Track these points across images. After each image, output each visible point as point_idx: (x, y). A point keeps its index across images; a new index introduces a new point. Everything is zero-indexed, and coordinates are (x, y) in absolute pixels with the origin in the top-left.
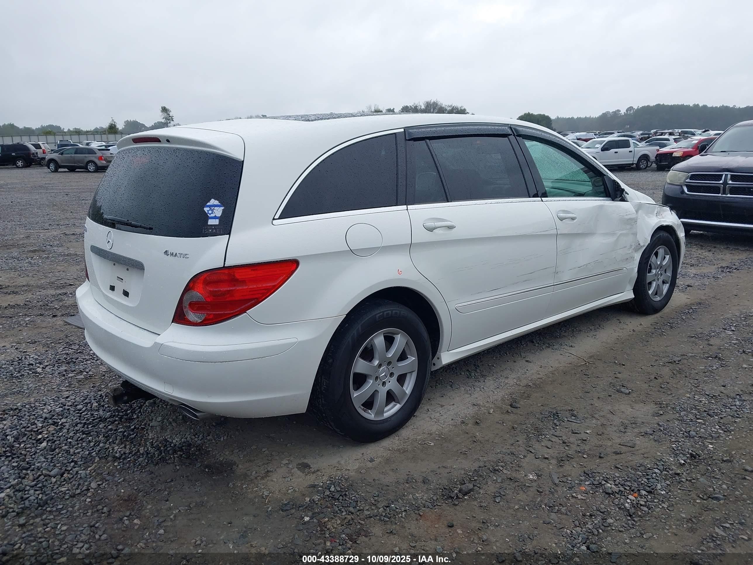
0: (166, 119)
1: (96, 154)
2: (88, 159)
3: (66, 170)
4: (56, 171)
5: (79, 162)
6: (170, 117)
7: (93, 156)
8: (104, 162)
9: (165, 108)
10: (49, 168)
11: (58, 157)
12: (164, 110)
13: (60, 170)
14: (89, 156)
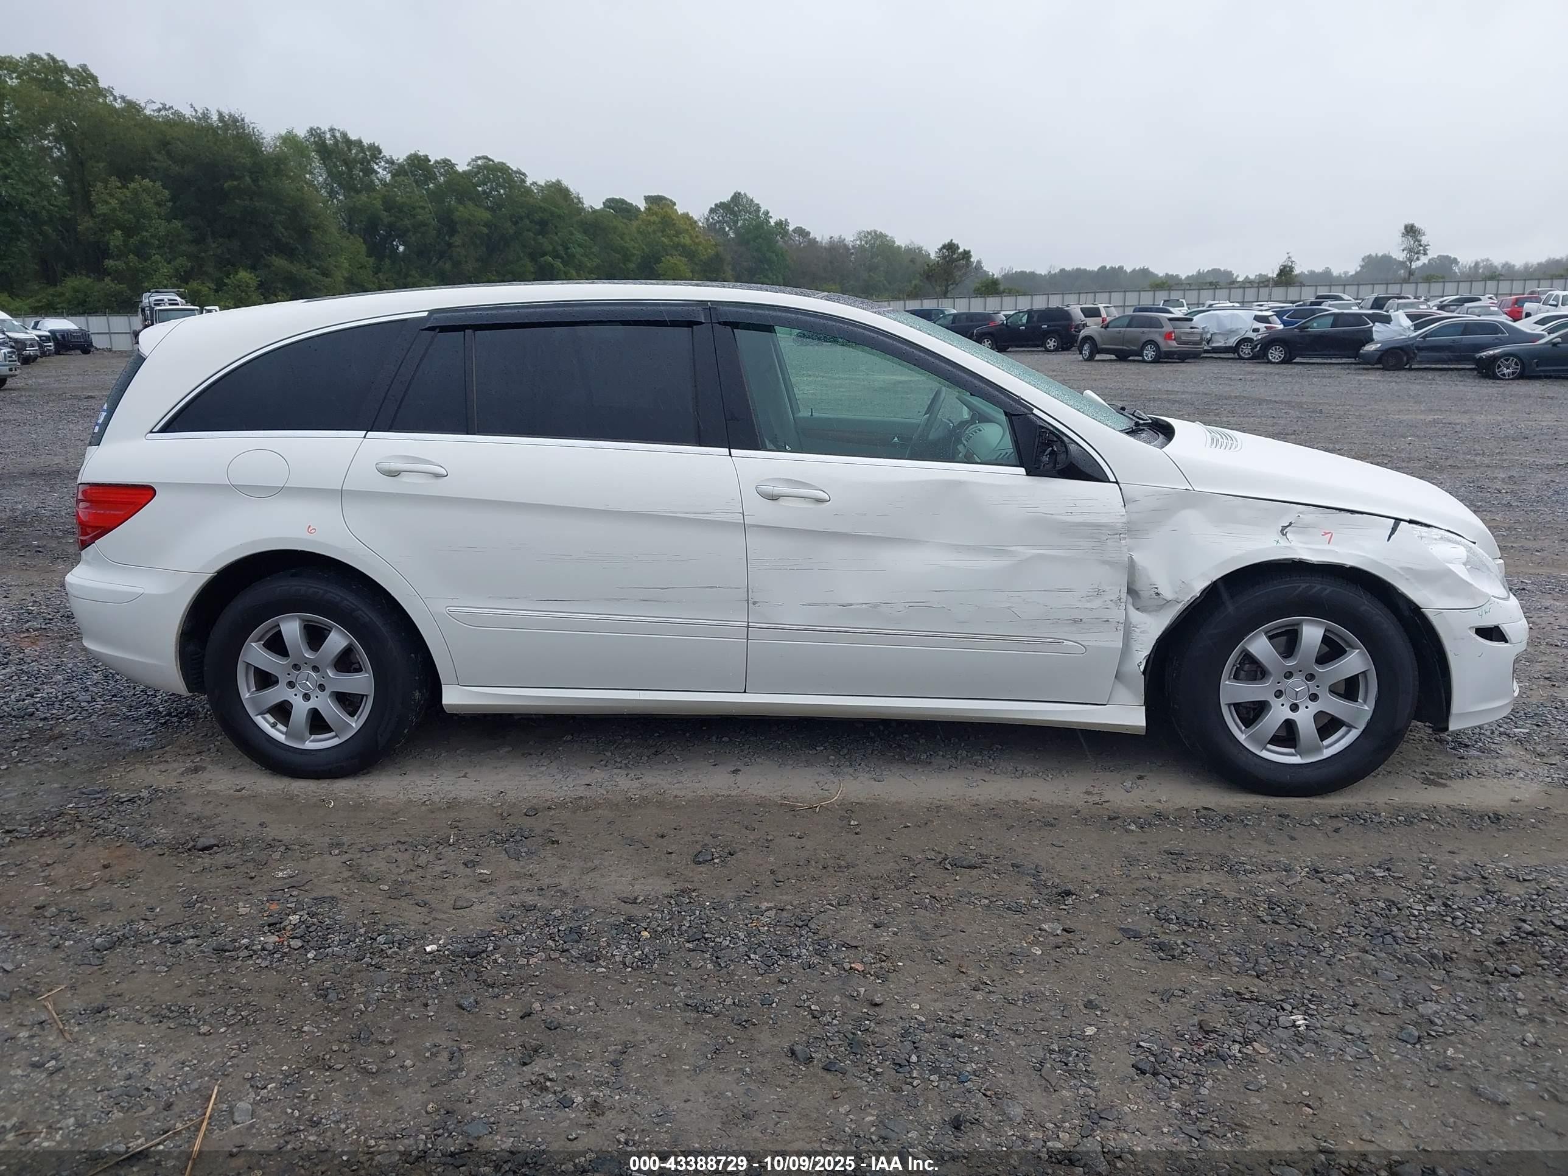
0: (1410, 250)
1: (1162, 327)
2: (1145, 338)
3: (1113, 357)
4: (1091, 358)
5: (1130, 342)
6: (1421, 245)
7: (1156, 332)
8: (1174, 343)
9: (1412, 226)
10: (1081, 353)
11: (1100, 334)
12: (1411, 231)
13: (1098, 357)
14: (1150, 332)
